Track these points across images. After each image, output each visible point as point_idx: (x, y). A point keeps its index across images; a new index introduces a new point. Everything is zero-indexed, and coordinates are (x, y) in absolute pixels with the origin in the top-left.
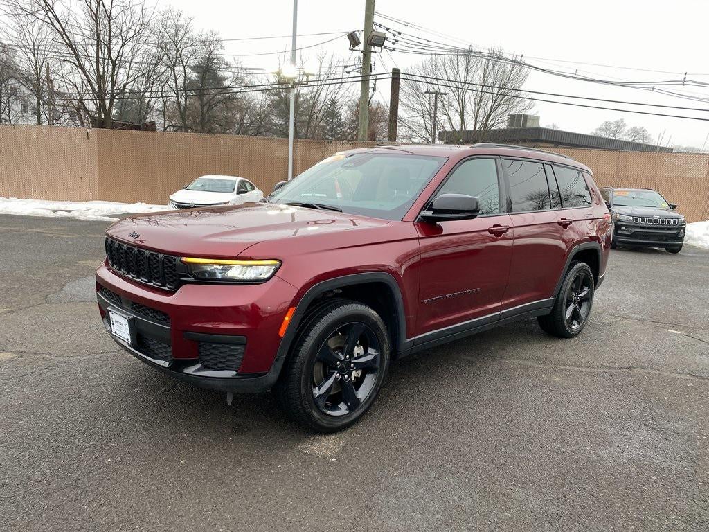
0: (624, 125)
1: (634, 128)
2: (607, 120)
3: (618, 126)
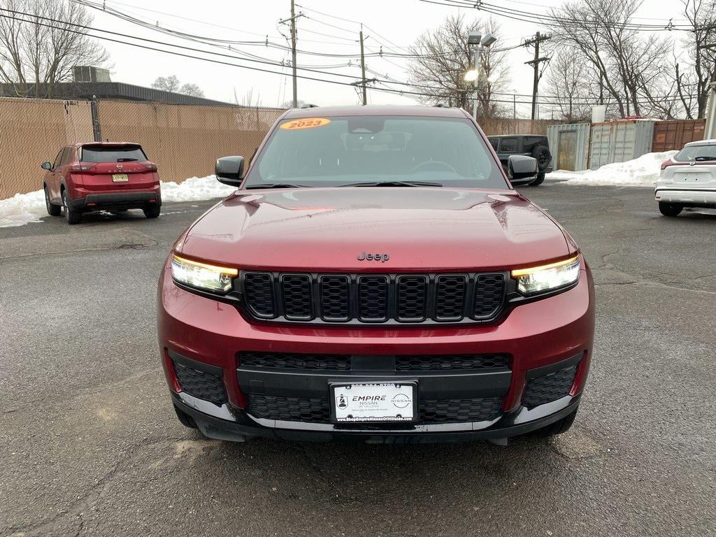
0: (178, 82)
1: (188, 85)
2: (161, 76)
3: (172, 83)
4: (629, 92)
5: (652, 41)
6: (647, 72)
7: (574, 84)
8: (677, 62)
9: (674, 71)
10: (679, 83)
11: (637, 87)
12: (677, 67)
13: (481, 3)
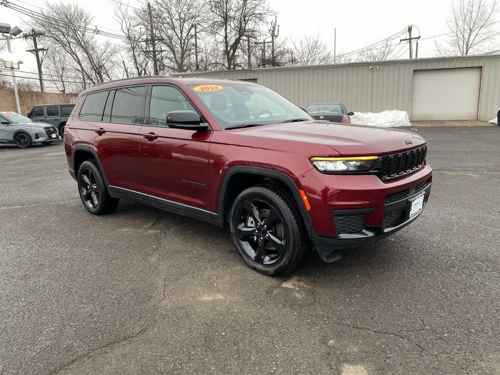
4: (98, 76)
5: (108, 45)
6: (107, 64)
7: (63, 69)
8: (123, 59)
9: (122, 65)
10: (127, 72)
11: (102, 74)
12: (124, 62)
13: (8, 2)
